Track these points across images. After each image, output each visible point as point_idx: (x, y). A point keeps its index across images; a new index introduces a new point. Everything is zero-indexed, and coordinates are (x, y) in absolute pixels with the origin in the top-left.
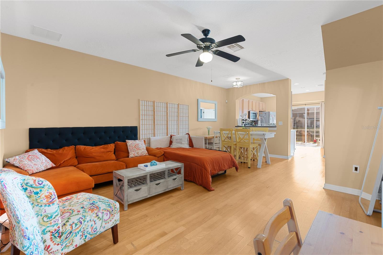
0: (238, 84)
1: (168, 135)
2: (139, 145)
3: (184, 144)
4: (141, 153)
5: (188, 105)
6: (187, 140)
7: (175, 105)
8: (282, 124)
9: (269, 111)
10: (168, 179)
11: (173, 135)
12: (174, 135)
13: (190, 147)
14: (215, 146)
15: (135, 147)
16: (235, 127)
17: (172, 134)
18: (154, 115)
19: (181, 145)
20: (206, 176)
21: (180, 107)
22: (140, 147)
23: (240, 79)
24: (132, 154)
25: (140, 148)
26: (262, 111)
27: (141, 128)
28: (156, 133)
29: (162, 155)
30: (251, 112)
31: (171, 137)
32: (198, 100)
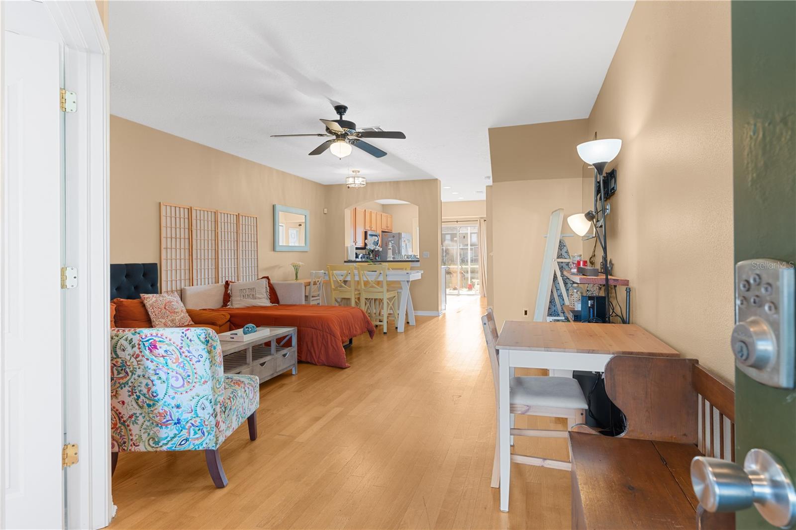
0: (357, 182)
1: (218, 283)
2: (173, 303)
3: (260, 298)
4: (180, 321)
5: (256, 218)
6: (265, 289)
7: (232, 216)
8: (428, 257)
9: (400, 232)
10: (276, 356)
11: (231, 282)
12: (233, 281)
13: (274, 304)
14: (313, 300)
15: (165, 308)
16: (343, 261)
17: (230, 280)
18: (190, 239)
19: (255, 300)
20: (335, 346)
21: (241, 222)
22: (174, 307)
23: (360, 172)
24: (160, 323)
25: (175, 309)
26: (387, 231)
27: (163, 268)
28: (195, 277)
29: (227, 320)
30: (369, 233)
31: (227, 283)
32: (274, 207)
